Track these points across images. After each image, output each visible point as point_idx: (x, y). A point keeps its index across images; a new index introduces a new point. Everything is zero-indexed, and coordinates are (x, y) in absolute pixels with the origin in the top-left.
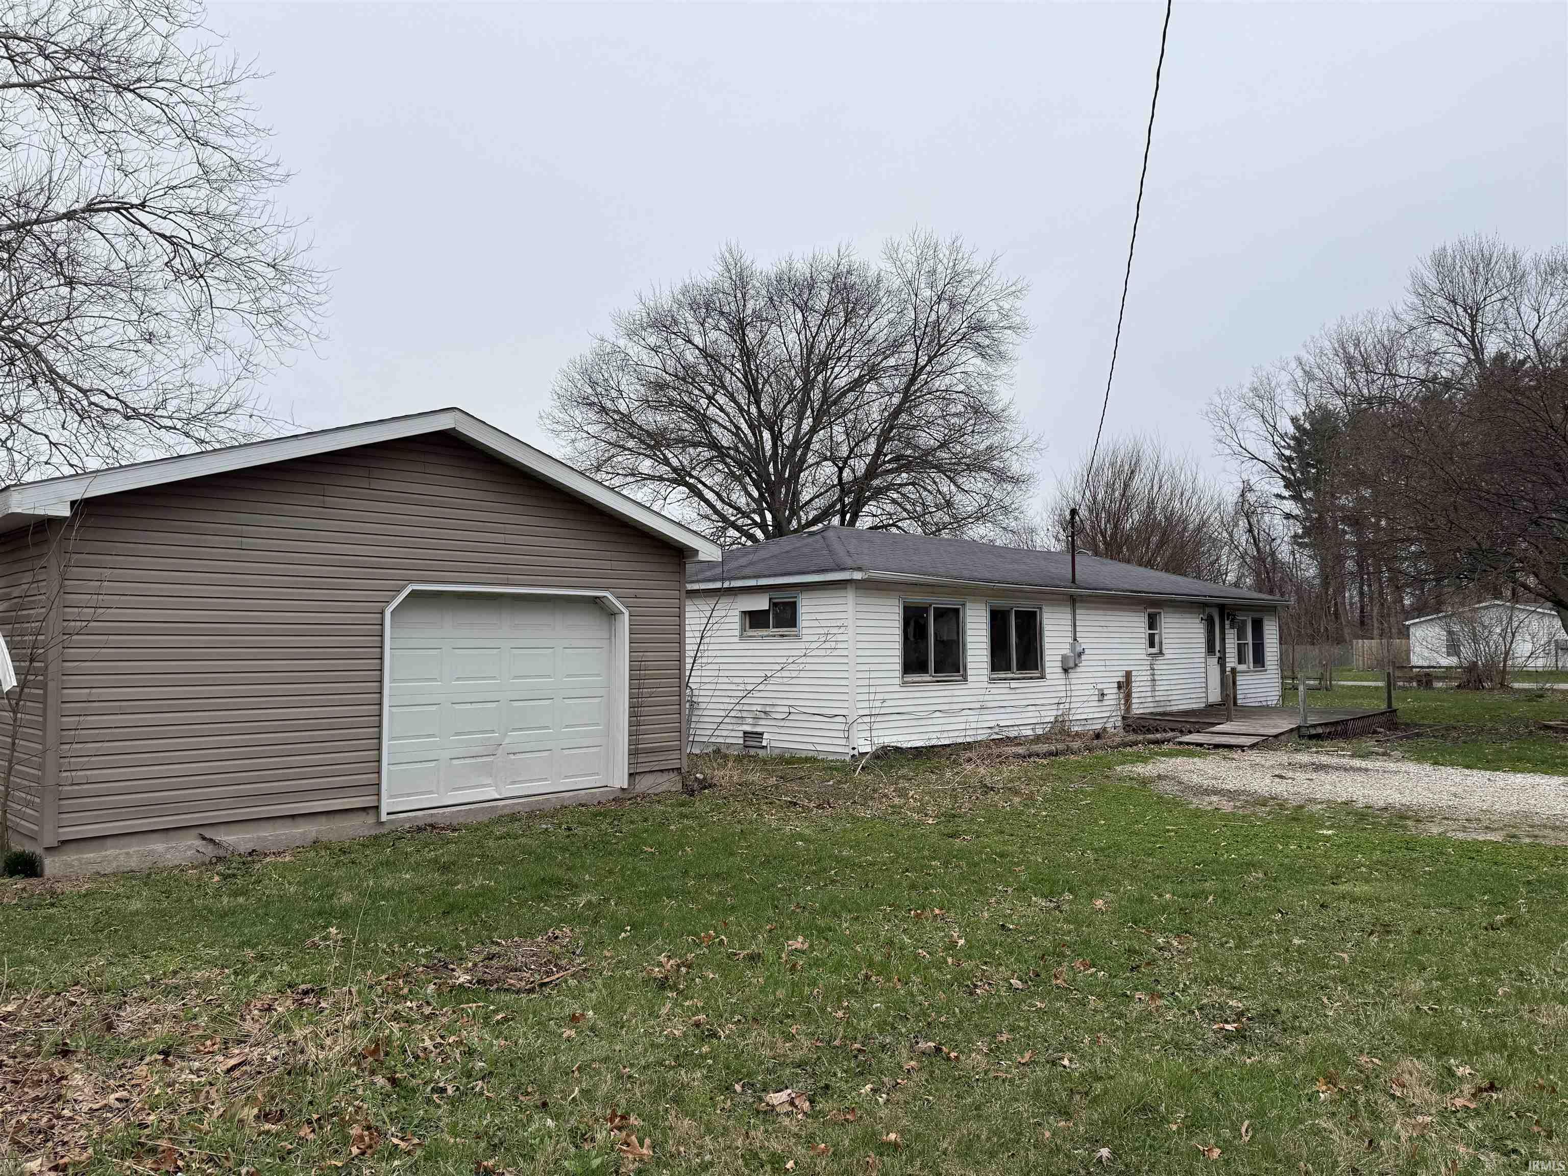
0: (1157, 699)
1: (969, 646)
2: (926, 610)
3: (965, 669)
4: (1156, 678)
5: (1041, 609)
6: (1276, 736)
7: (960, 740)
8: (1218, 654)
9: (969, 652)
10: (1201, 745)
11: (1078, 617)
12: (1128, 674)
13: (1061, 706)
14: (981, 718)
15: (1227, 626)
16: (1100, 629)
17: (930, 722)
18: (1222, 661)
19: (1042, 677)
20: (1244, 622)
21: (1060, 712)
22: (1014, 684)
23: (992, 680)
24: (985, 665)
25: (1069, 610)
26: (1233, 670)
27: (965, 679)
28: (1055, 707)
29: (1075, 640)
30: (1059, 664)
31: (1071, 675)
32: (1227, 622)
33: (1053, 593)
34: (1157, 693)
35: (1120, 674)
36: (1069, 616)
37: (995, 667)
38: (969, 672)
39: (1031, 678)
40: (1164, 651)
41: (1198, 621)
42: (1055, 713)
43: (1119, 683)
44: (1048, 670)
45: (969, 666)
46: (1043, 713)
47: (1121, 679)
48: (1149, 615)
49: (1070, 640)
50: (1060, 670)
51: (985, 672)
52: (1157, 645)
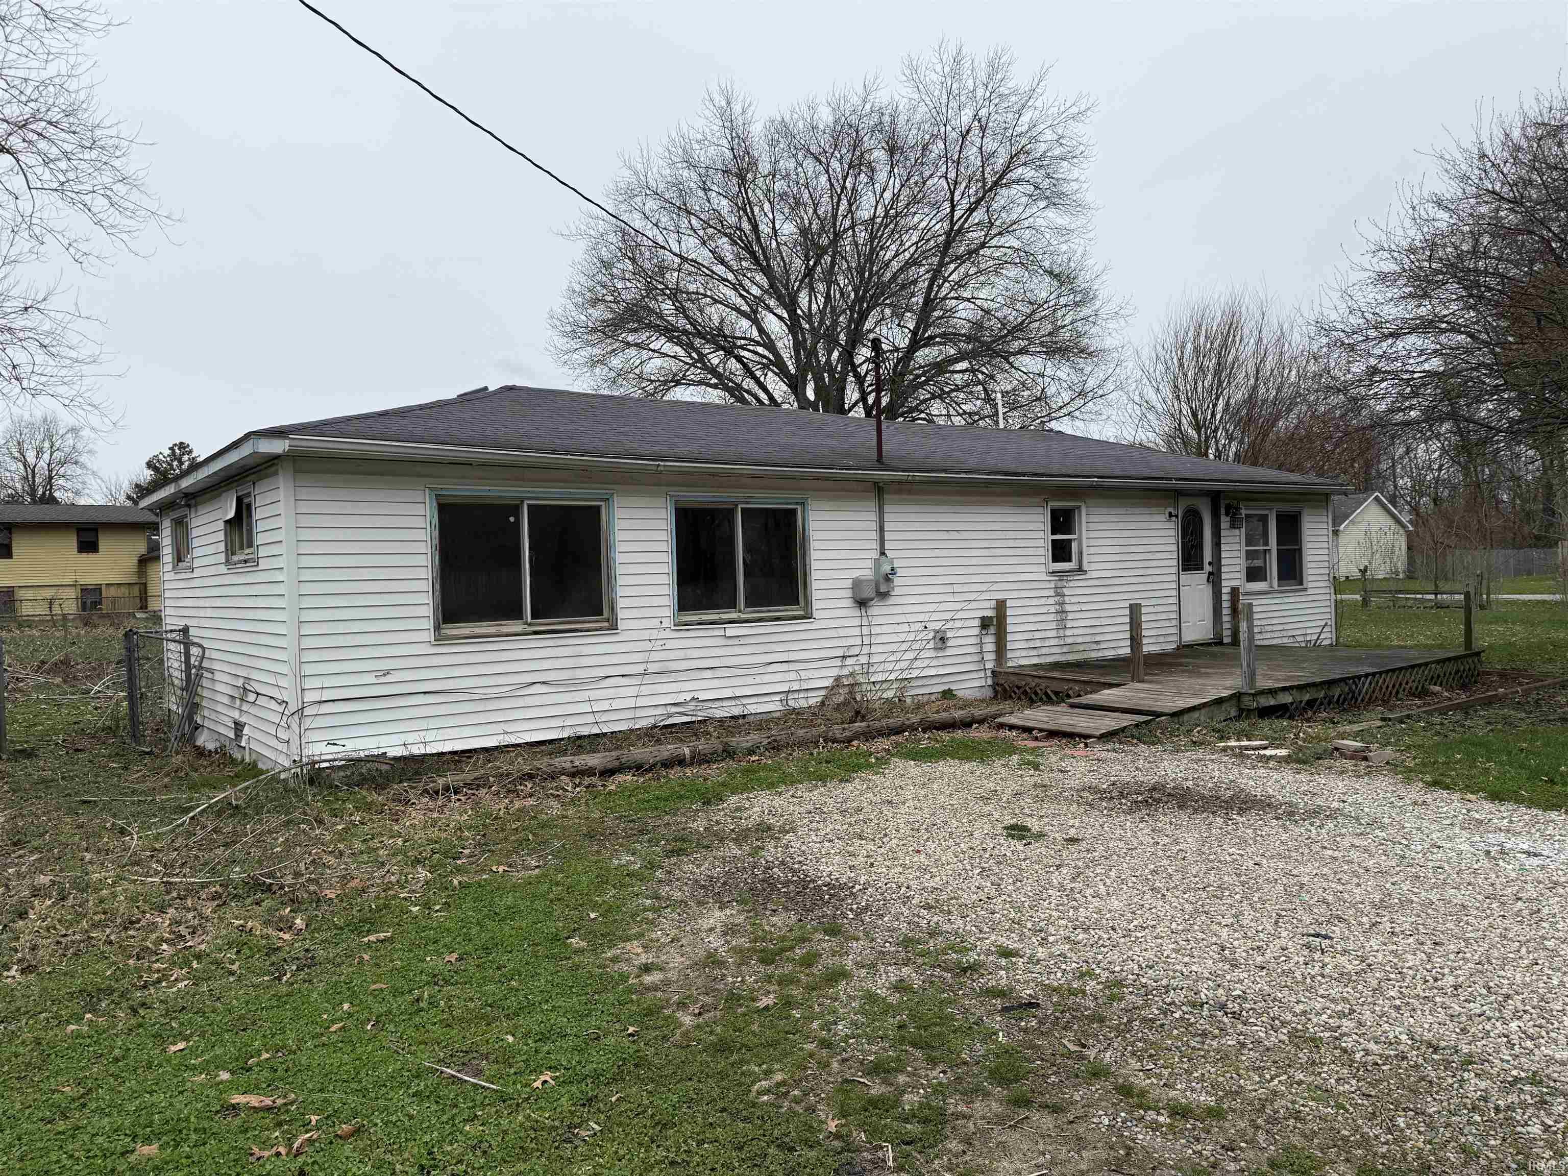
0: (1069, 640)
1: (620, 570)
2: (515, 509)
3: (613, 609)
4: (1068, 608)
5: (803, 504)
6: (1177, 715)
7: (585, 731)
8: (1208, 568)
9: (620, 581)
10: (1028, 730)
11: (887, 517)
12: (1001, 605)
13: (849, 661)
14: (645, 690)
15: (1223, 526)
16: (945, 536)
17: (520, 702)
18: (1215, 579)
19: (808, 616)
20: (1264, 519)
21: (845, 672)
22: (732, 630)
23: (679, 625)
24: (666, 601)
25: (873, 505)
26: (1235, 592)
27: (613, 626)
28: (838, 662)
29: (883, 553)
30: (849, 593)
31: (874, 611)
32: (1225, 522)
33: (835, 479)
34: (1068, 632)
35: (987, 604)
36: (873, 516)
37: (685, 603)
38: (621, 614)
39: (778, 619)
40: (1085, 567)
41: (1162, 518)
42: (835, 672)
43: (983, 619)
44: (816, 605)
45: (621, 603)
46: (804, 674)
47: (990, 613)
48: (1053, 512)
49: (875, 555)
50: (849, 603)
51: (668, 612)
52: (1074, 557)
